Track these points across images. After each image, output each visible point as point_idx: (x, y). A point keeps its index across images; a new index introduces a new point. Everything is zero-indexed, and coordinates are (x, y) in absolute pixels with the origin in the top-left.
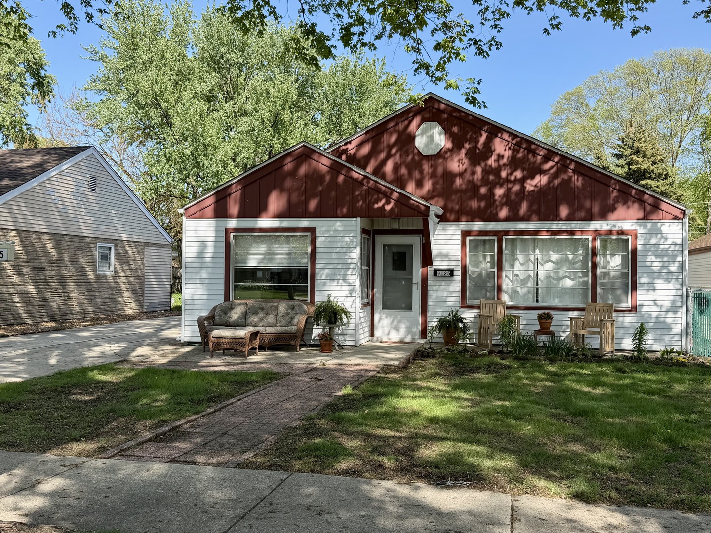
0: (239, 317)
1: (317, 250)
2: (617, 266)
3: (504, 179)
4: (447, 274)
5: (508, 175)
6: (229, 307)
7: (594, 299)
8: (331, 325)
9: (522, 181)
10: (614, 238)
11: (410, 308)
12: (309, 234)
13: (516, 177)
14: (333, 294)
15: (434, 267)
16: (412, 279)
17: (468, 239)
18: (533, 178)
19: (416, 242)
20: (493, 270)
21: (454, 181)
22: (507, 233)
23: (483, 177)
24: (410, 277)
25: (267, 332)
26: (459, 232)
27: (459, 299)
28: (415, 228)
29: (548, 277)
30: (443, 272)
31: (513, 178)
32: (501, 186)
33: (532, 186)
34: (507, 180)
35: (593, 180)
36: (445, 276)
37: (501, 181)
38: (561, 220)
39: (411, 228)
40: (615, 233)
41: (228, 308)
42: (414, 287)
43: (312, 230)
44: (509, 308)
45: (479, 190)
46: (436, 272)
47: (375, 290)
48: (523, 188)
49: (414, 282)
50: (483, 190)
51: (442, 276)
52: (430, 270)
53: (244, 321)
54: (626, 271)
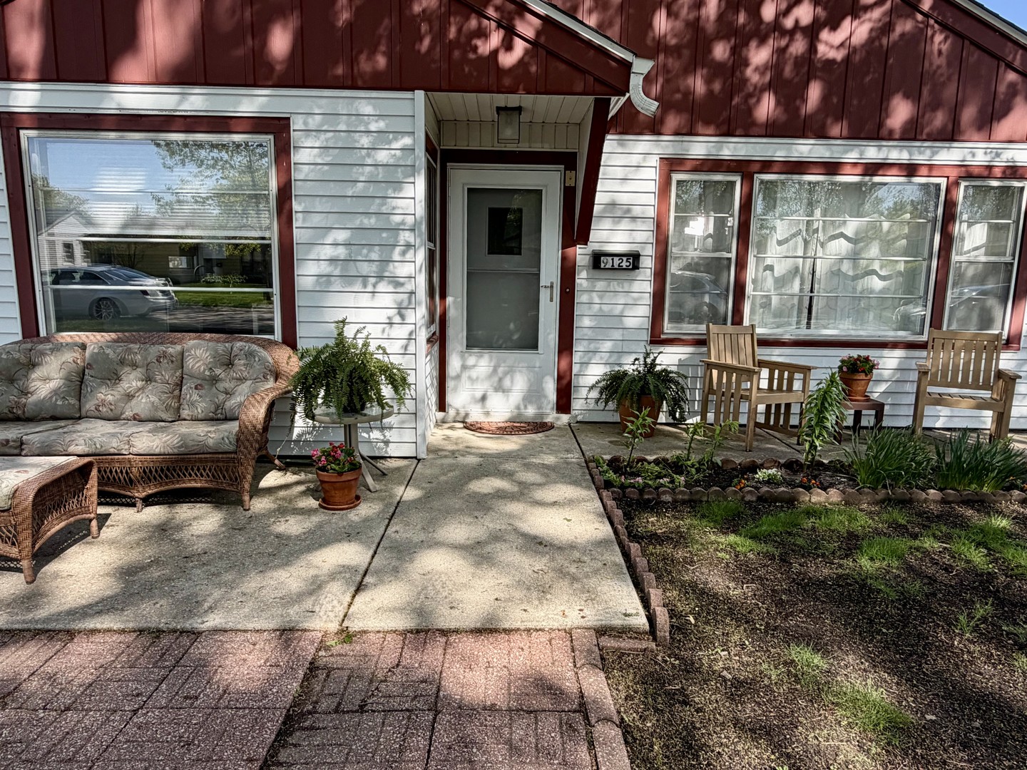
0: (55, 392)
1: (297, 189)
2: (976, 249)
3: (768, 24)
4: (624, 264)
5: (777, 16)
6: (23, 359)
7: (936, 322)
8: (349, 420)
9: (812, 33)
10: (995, 183)
11: (531, 343)
12: (268, 139)
13: (797, 22)
14: (351, 316)
15: (593, 246)
16: (538, 275)
17: (676, 177)
18: (834, 27)
19: (549, 181)
20: (729, 255)
21: (650, 25)
22: (766, 166)
23: (721, 17)
24: (534, 270)
25: (134, 450)
26: (654, 161)
27: (646, 323)
28: (547, 148)
29: (836, 273)
30: (616, 259)
31: (789, 23)
32: (762, 41)
33: (832, 47)
34: (776, 26)
35: (967, 42)
36: (620, 269)
37: (763, 27)
38: (890, 137)
39: (537, 147)
40: (997, 172)
41: (18, 362)
42: (544, 295)
43: (277, 127)
44: (764, 343)
45: (709, 51)
46: (597, 260)
47: (449, 300)
48: (812, 48)
49: (542, 283)
50: (720, 51)
51: (613, 269)
52: (581, 254)
53: (73, 401)
54: (1008, 259)
